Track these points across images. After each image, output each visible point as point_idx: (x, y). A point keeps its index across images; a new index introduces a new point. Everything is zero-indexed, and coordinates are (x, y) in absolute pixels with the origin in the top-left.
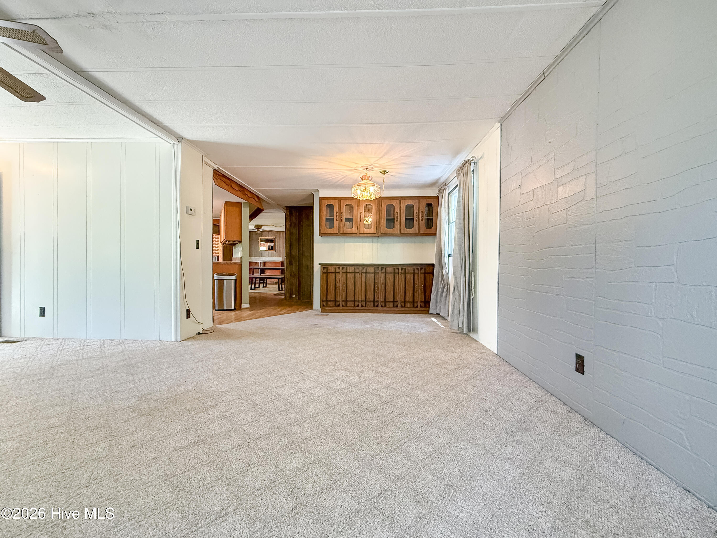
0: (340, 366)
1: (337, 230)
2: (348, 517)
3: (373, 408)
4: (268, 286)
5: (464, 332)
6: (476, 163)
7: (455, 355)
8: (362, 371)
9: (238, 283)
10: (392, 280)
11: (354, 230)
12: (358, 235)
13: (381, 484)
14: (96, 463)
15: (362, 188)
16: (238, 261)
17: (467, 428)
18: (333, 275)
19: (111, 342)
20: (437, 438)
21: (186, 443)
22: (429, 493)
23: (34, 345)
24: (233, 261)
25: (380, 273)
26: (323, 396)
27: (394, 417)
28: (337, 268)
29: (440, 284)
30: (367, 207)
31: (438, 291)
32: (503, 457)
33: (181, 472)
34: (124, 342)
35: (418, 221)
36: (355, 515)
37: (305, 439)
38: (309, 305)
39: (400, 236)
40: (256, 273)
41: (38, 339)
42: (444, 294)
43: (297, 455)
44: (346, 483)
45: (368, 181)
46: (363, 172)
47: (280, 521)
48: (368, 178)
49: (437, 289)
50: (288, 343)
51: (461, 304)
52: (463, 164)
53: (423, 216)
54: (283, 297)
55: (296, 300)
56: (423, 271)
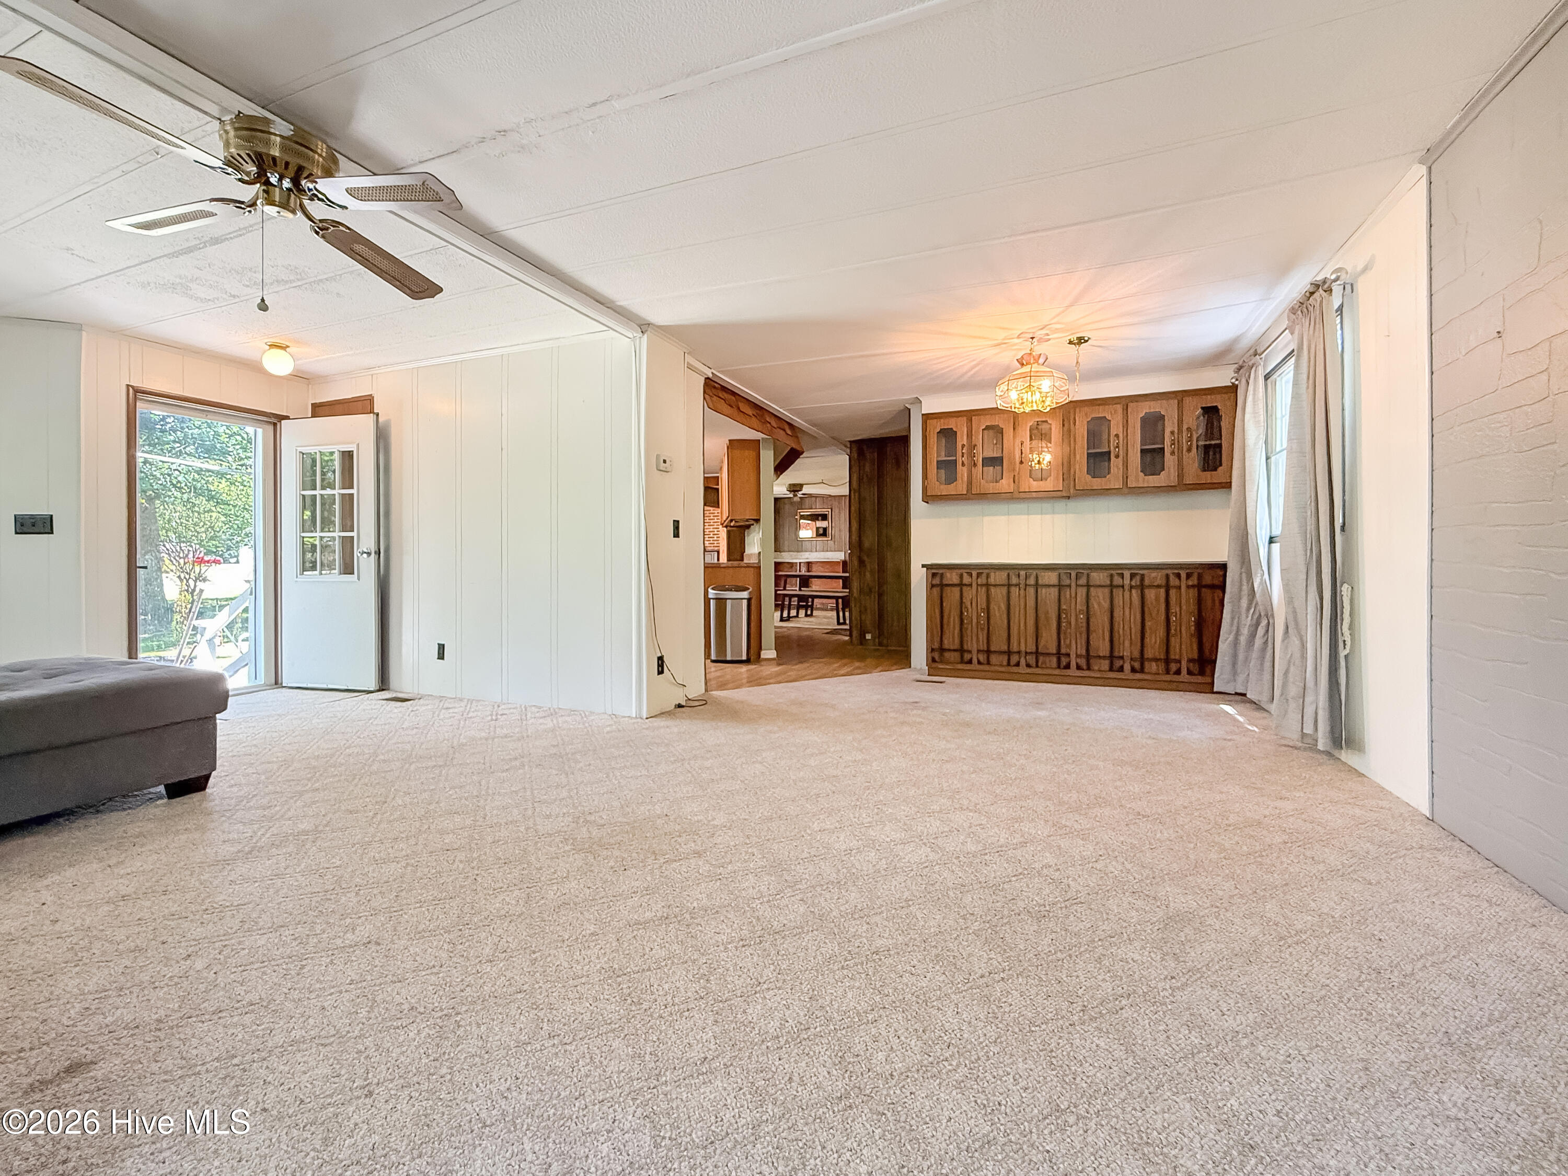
0: (965, 802)
1: (965, 486)
2: (963, 1147)
3: (1042, 908)
4: (815, 613)
5: (1320, 747)
6: (1348, 287)
7: (1288, 806)
8: (1019, 820)
9: (755, 606)
10: (1106, 605)
11: (1005, 484)
12: (1016, 495)
13: (1052, 1093)
14: (506, 924)
15: (1021, 384)
16: (754, 560)
17: (1313, 1006)
18: (956, 590)
19: (537, 710)
20: (1216, 1014)
21: (648, 915)
22: (1182, 1149)
23: (429, 707)
24: (745, 561)
25: (1073, 585)
26: (922, 864)
27: (1096, 939)
28: (965, 575)
29: (1244, 616)
30: (1040, 427)
31: (1238, 634)
32: (1431, 1109)
33: (637, 969)
34: (556, 713)
35: (1178, 452)
36: (982, 1147)
37: (877, 953)
38: (902, 657)
39: (1124, 495)
40: (792, 586)
41: (436, 697)
42: (1258, 642)
43: (857, 984)
44: (963, 1071)
45: (1035, 368)
46: (1024, 348)
47: (813, 1115)
48: (1036, 361)
49: (1235, 628)
50: (851, 738)
51: (1310, 668)
52: (1308, 294)
53: (1190, 439)
54: (847, 638)
55: (875, 645)
56: (1194, 581)
